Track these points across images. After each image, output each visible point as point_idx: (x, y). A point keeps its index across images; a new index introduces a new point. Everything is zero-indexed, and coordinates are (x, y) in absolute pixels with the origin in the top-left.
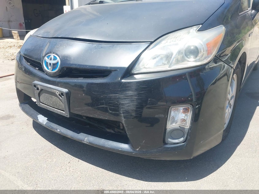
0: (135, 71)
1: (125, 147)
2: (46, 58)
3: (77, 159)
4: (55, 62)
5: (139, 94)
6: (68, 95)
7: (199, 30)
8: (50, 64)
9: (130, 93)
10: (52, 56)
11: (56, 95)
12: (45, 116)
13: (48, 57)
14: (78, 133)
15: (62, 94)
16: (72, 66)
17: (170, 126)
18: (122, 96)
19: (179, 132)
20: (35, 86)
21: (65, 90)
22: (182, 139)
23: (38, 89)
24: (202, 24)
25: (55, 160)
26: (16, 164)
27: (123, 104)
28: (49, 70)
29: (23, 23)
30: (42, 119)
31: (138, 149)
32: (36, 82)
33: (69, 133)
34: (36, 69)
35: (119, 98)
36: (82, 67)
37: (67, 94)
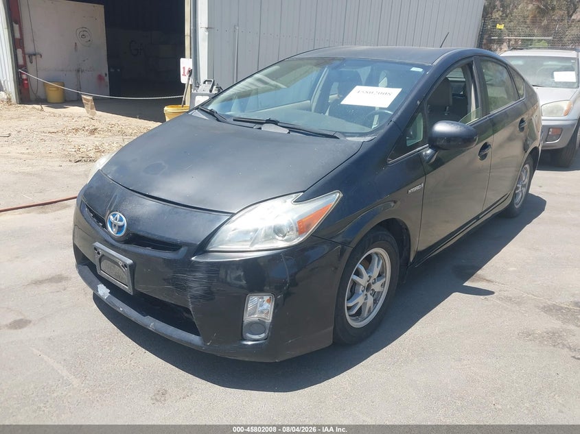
0: (210, 248)
1: (195, 339)
2: (111, 217)
3: (144, 350)
4: (121, 224)
5: (209, 277)
6: (132, 268)
7: (297, 201)
8: (115, 225)
9: (199, 275)
10: (119, 215)
11: (119, 265)
12: (107, 288)
13: (114, 216)
14: (144, 316)
15: (125, 266)
16: (139, 233)
17: (248, 318)
18: (190, 278)
19: (258, 326)
20: (95, 249)
21: (129, 262)
22: (263, 335)
23: (99, 253)
24: (303, 192)
25: (114, 348)
26: (64, 348)
27: (191, 288)
28: (113, 231)
29: (106, 75)
30: (103, 291)
31: (208, 344)
32: (97, 244)
33: (133, 314)
34: (99, 225)
35: (187, 280)
36: (150, 236)
37: (131, 266)
